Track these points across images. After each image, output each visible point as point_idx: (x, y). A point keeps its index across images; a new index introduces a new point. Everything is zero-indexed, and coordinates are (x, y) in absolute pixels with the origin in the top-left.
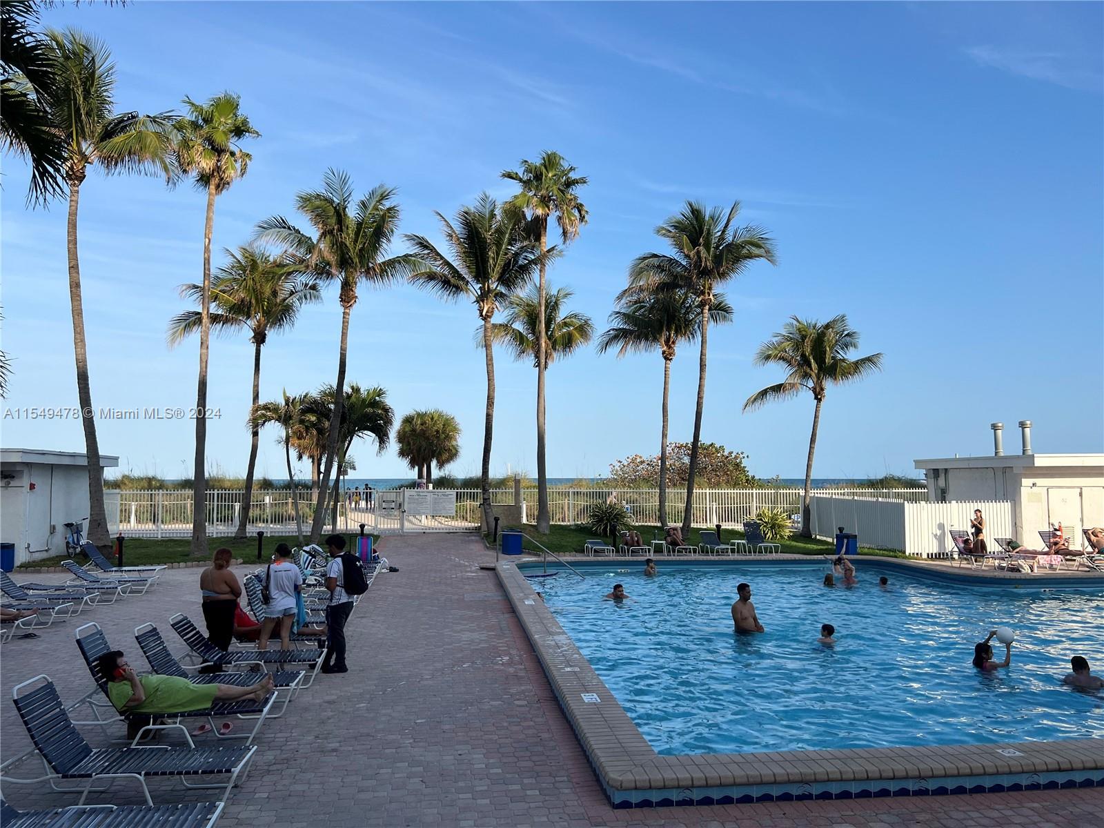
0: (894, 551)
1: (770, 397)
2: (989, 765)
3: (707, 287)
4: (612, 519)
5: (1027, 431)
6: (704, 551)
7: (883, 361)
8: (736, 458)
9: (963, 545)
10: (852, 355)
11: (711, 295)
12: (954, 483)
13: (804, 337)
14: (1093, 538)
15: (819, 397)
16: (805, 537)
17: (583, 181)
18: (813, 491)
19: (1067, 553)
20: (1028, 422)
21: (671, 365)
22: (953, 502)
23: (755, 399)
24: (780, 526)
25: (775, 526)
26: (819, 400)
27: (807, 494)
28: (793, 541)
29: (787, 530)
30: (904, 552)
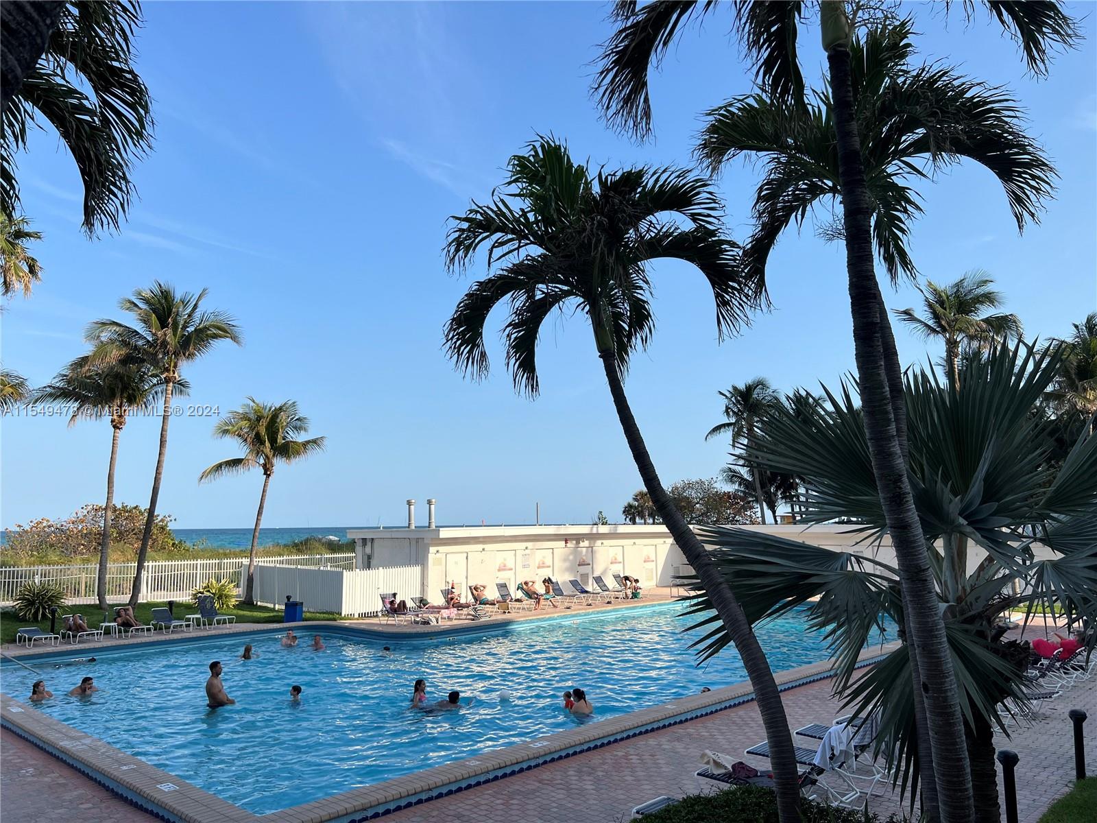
0: (332, 613)
1: (225, 471)
2: (465, 773)
3: (172, 365)
4: (46, 602)
5: (433, 507)
6: (158, 629)
7: (326, 442)
8: (162, 521)
9: (389, 606)
10: (301, 437)
11: (176, 373)
12: (379, 551)
13: (259, 419)
14: (474, 591)
15: (268, 473)
16: (248, 604)
17: (37, 235)
18: (257, 560)
19: (460, 606)
20: (433, 500)
21: (120, 433)
22: (381, 568)
23: (210, 471)
24: (227, 596)
25: (221, 596)
26: (268, 476)
27: (252, 563)
28: (239, 609)
29: (233, 600)
30: (341, 614)
